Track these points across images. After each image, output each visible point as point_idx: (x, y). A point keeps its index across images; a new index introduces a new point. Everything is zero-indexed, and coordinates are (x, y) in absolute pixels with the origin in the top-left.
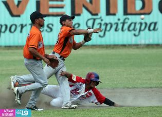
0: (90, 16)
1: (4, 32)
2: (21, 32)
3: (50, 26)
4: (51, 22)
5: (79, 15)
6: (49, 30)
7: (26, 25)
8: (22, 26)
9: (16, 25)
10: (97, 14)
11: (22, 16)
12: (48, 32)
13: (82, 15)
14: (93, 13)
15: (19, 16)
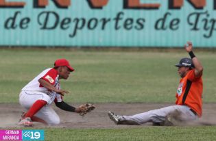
0: (193, 10)
1: (81, 28)
2: (103, 28)
3: (141, 21)
4: (141, 16)
5: (178, 8)
6: (139, 27)
7: (109, 20)
8: (105, 21)
9: (96, 20)
10: (201, 8)
11: (104, 8)
12: (139, 29)
13: (182, 8)
14: (198, 5)
15: (100, 8)
